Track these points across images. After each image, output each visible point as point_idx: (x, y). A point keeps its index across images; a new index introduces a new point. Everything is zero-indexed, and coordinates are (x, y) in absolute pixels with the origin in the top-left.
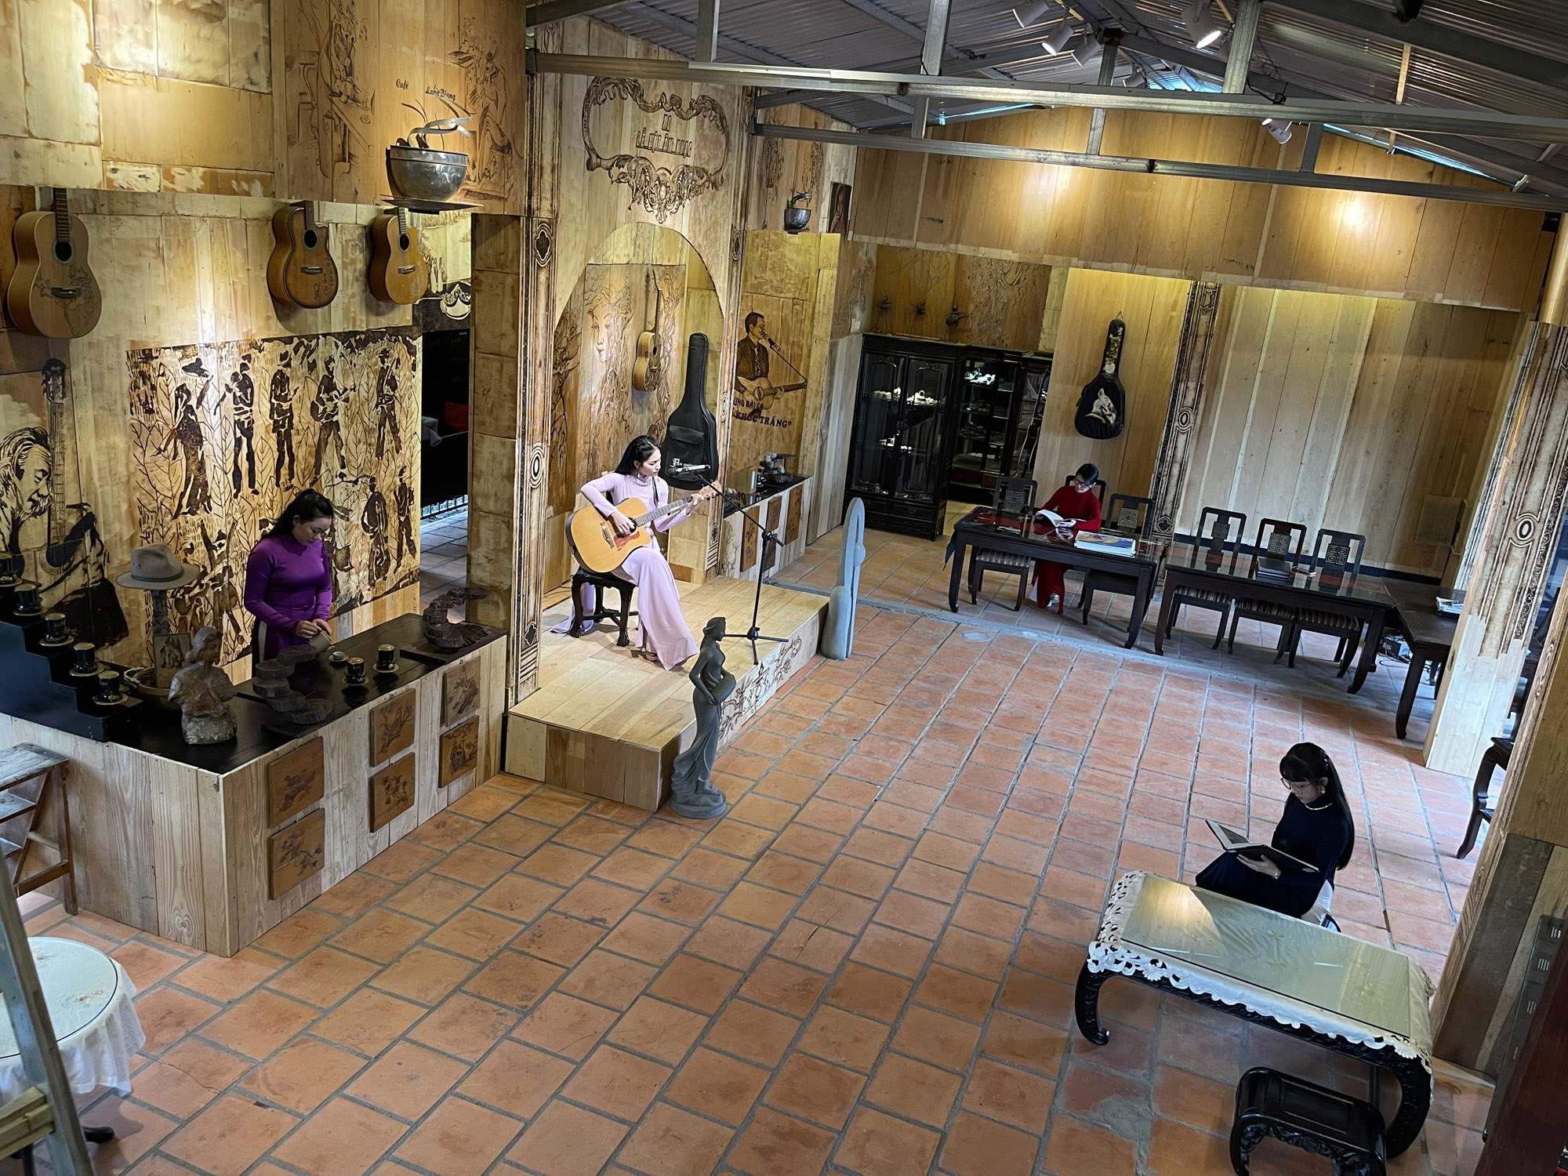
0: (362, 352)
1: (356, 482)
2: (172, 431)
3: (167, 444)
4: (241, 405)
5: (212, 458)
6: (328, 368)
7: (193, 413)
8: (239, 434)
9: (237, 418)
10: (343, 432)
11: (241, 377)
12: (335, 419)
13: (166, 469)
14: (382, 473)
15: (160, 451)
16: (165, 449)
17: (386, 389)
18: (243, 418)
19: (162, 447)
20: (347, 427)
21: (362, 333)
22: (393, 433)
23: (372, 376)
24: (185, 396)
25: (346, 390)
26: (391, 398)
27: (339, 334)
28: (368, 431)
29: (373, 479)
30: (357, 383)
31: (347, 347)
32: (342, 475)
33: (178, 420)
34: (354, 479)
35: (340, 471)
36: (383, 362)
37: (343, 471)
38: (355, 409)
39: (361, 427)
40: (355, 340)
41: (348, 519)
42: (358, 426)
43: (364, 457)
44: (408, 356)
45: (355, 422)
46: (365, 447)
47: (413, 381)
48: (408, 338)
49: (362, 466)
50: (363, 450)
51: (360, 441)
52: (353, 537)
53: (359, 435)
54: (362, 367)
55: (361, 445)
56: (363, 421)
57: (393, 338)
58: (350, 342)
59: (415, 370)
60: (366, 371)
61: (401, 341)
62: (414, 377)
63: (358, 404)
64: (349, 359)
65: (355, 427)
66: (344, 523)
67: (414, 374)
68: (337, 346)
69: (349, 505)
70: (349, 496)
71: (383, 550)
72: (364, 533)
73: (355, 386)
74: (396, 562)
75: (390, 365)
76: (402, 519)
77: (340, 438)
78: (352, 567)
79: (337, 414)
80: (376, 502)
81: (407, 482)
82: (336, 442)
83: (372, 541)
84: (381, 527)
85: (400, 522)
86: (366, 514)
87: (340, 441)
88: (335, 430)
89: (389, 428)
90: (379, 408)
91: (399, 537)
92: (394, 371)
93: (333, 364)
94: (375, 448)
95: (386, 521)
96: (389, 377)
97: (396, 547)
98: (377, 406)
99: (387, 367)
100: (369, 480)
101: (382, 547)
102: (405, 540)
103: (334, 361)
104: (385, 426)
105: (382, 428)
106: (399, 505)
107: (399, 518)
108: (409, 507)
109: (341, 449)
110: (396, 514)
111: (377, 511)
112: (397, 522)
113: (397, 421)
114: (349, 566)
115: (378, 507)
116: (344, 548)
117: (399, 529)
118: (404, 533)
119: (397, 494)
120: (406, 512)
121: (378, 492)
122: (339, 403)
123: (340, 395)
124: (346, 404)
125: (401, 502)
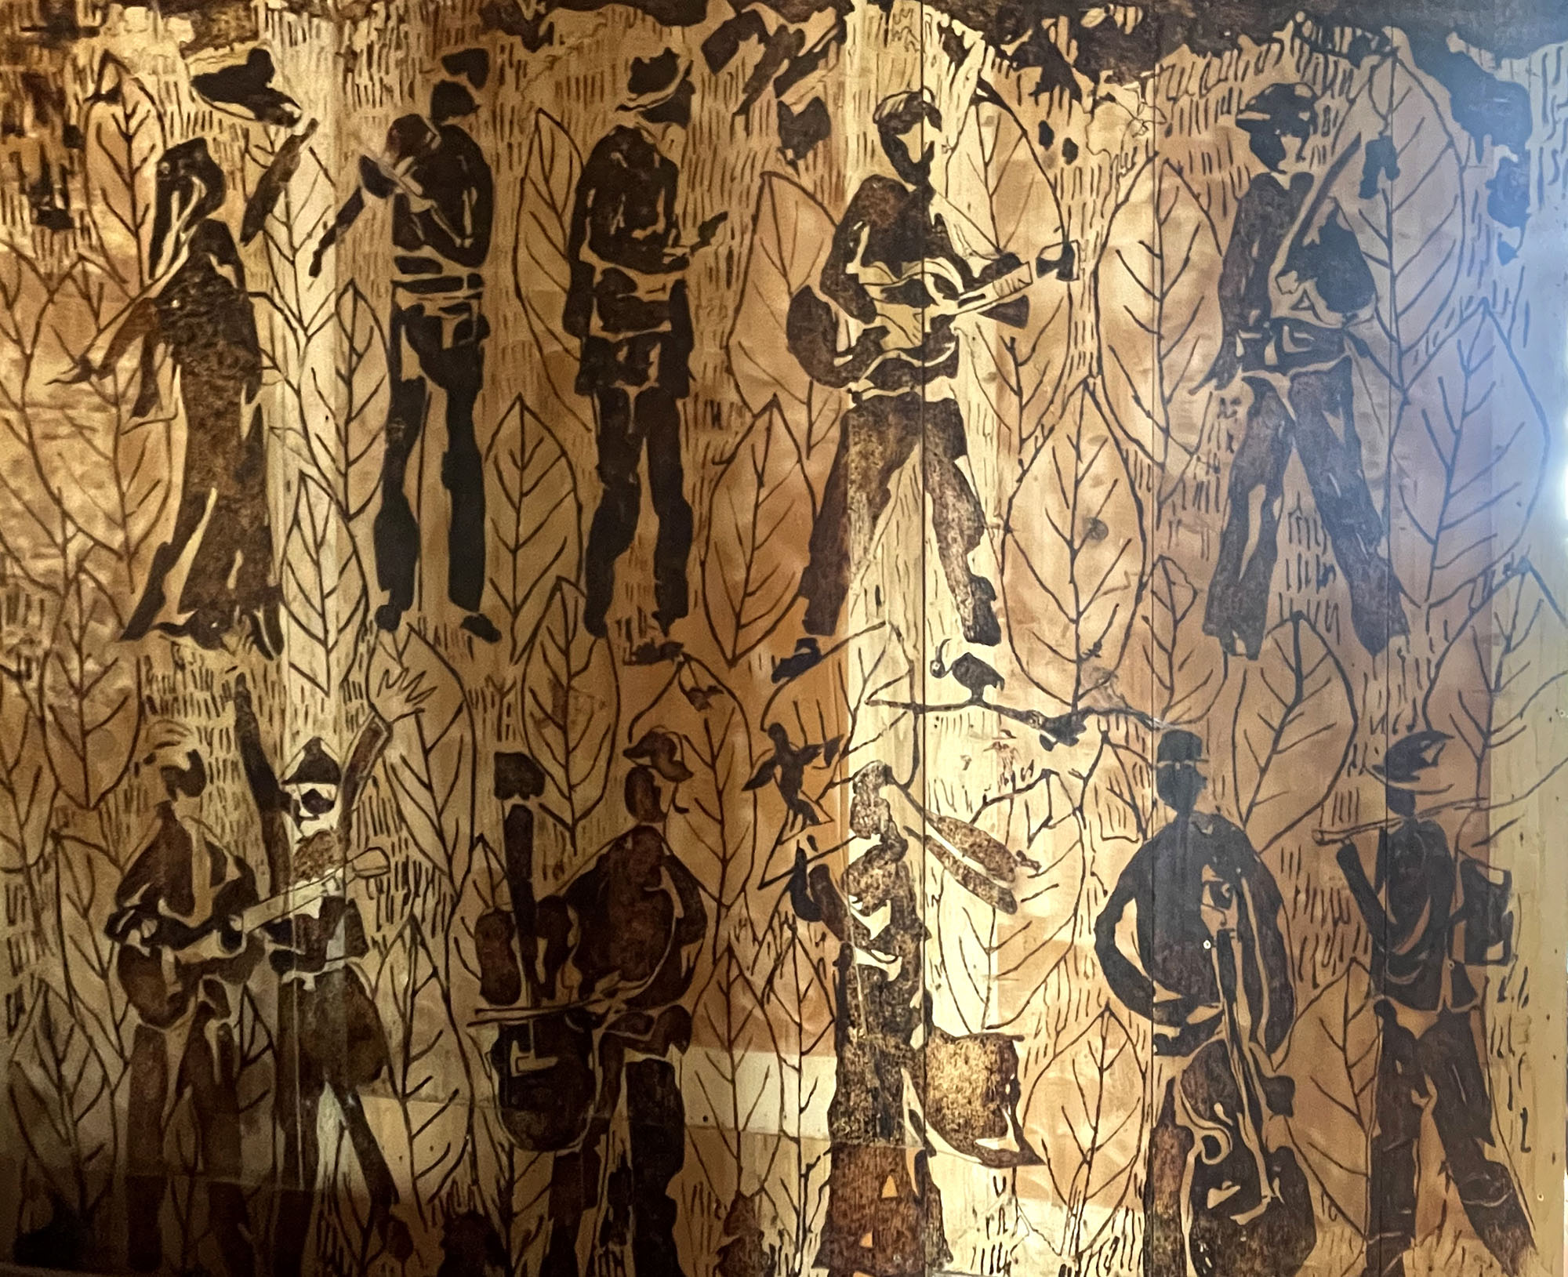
0: (1126, 95)
1: (1064, 730)
2: (139, 308)
3: (116, 350)
4: (427, 252)
5: (294, 439)
6: (894, 148)
7: (228, 254)
8: (411, 367)
9: (406, 300)
10: (982, 464)
11: (434, 140)
12: (936, 390)
13: (104, 442)
14: (1252, 728)
15: (85, 370)
16: (107, 368)
17: (1286, 295)
18: (433, 304)
19: (97, 357)
20: (1012, 442)
22: (1339, 531)
23: (1187, 214)
24: (199, 187)
25: (1006, 262)
26: (1323, 345)
28: (1149, 487)
29: (1182, 746)
30: (1086, 241)
31: (1021, 60)
32: (974, 674)
33: (165, 273)
34: (1052, 709)
35: (959, 646)
36: (1272, 155)
38: (1068, 368)
39: (1104, 463)
40: (1077, 31)
41: (1008, 903)
42: (1088, 450)
43: (1122, 617)
44: (1463, 138)
45: (1068, 426)
46: (1131, 565)
47: (1505, 274)
48: (1455, 44)
49: (1109, 652)
50: (1116, 579)
51: (1096, 530)
52: (1037, 1001)
53: (1092, 497)
54: (1119, 164)
55: (1106, 553)
56: (1119, 439)
57: (1344, 38)
58: (1041, 34)
59: (1518, 219)
60: (1144, 188)
61: (1405, 54)
62: (1507, 254)
63: (1090, 346)
64: (1030, 114)
65: (1067, 453)
66: (982, 911)
67: (1511, 236)
68: (957, 51)
69: (1020, 832)
70: (1015, 786)
71: (1251, 1142)
72: (1123, 1011)
73: (1068, 250)
74: (1359, 1244)
75: (1318, 171)
76: (1412, 1020)
77: (963, 486)
78: (1029, 1157)
79: (950, 368)
80: (1208, 874)
81: (1451, 823)
82: (940, 504)
83: (1171, 1067)
84: (1244, 1019)
85: (1394, 1035)
86: (1131, 909)
87: (965, 508)
88: (937, 442)
89: (1309, 501)
90: (1237, 386)
91: (1384, 1117)
92: (1351, 206)
93: (931, 134)
94: (1204, 585)
95: (1284, 996)
96: (1312, 236)
97: (1361, 1159)
98: (1219, 373)
99: (1303, 180)
100: (1153, 741)
101: (1246, 1124)
102: (1432, 1149)
103: (936, 120)
104: (1275, 489)
105: (1259, 493)
106: (1383, 934)
107: (1384, 1011)
108: (1471, 970)
109: (972, 543)
110: (1364, 981)
111: (1212, 920)
112: (1366, 1029)
113: (1371, 474)
114: (1010, 1142)
115: (1221, 902)
116: (982, 1039)
117: (1385, 1069)
118: (1429, 1105)
119: (1370, 870)
120: (1446, 991)
121: (1217, 818)
122: (967, 321)
123: (970, 282)
124: (1009, 331)
125: (1406, 927)
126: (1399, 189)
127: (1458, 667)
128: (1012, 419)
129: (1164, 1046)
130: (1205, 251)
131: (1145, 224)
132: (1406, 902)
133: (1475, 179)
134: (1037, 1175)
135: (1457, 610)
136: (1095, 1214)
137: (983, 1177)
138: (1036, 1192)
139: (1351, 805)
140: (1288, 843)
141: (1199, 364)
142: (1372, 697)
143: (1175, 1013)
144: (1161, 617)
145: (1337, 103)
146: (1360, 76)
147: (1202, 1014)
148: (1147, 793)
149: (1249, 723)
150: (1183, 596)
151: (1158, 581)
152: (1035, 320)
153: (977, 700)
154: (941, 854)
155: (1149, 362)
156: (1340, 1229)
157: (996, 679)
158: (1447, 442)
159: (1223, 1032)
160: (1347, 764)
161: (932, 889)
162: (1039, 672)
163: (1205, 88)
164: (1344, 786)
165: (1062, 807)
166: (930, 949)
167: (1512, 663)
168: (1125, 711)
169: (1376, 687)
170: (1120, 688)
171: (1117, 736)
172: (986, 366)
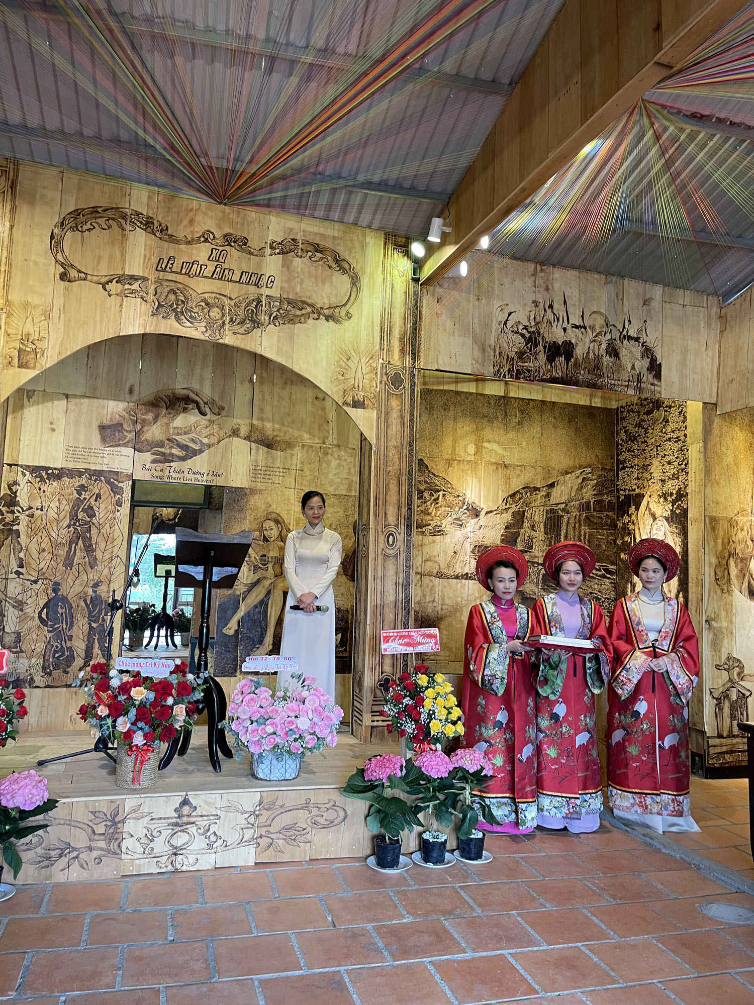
0: (55, 484)
1: (35, 582)
6: (10, 489)
10: (23, 539)
12: (15, 528)
14: (70, 581)
17: (81, 515)
20: (29, 537)
21: (56, 469)
22: (87, 551)
23: (65, 502)
25: (31, 508)
26: (87, 523)
27: (28, 466)
28: (54, 544)
29: (57, 584)
30: (46, 505)
31: (36, 477)
32: (18, 573)
34: (33, 579)
35: (16, 569)
36: (80, 494)
37: (20, 570)
38: (41, 524)
39: (47, 540)
40: (47, 473)
41: (22, 610)
42: (43, 538)
43: (48, 564)
44: (112, 494)
45: (40, 533)
46: (50, 556)
47: (118, 514)
48: (112, 480)
49: (44, 570)
50: (47, 558)
51: (44, 550)
52: (26, 626)
53: (43, 545)
54: (53, 494)
55: (46, 553)
56: (49, 536)
57: (94, 478)
58: (40, 473)
59: (121, 506)
60: (57, 498)
61: (104, 481)
62: (118, 511)
63: (45, 522)
64: (37, 486)
65: (39, 538)
66: (16, 612)
67: (119, 508)
68: (24, 475)
69: (25, 599)
70: (25, 591)
71: (64, 646)
72: (41, 625)
73: (42, 507)
74: (83, 661)
75: (88, 497)
76: (94, 625)
77: (19, 543)
78: (22, 651)
79: (18, 524)
80: (60, 604)
81: (103, 595)
82: (14, 546)
83: (50, 635)
84: (64, 626)
85: (91, 627)
86: (45, 610)
87: (19, 547)
88: (14, 536)
89: (82, 546)
90: (72, 529)
91: (88, 640)
92: (93, 503)
93: (18, 487)
94: (63, 559)
95: (72, 622)
96: (86, 507)
97: (84, 648)
98: (68, 527)
99: (85, 499)
100: (52, 583)
101: (64, 643)
102: (96, 645)
103: (19, 485)
104: (77, 544)
105: (74, 545)
106: (90, 612)
107: (90, 624)
108: (105, 617)
109: (20, 552)
110: (86, 619)
111: (60, 611)
112: (86, 627)
113: (93, 542)
114: (18, 649)
115: (62, 608)
116: (14, 633)
117: (89, 633)
118: (96, 638)
119: (89, 603)
120: (100, 620)
121: (62, 595)
122: (22, 517)
123: (23, 511)
124: (30, 519)
125: (94, 610)
126: (101, 500)
127: (106, 571)
128: (29, 532)
129: (49, 632)
130: (67, 508)
131: (57, 504)
132: (94, 606)
133: (113, 500)
134: (24, 655)
135: (106, 563)
136: (34, 660)
137: (13, 655)
138: (23, 657)
139: (86, 593)
140: (75, 599)
141: (65, 526)
142: (91, 576)
143: (52, 626)
144: (55, 564)
145: (92, 488)
146: (96, 484)
147: (57, 626)
148: (50, 592)
149: (69, 580)
150: (59, 561)
151: (55, 558)
152: (35, 517)
153: (19, 577)
154: (9, 603)
155: (56, 524)
156: (80, 659)
157: (23, 574)
158: (106, 538)
159: (60, 629)
160: (86, 586)
161: (7, 608)
162: (30, 573)
163: (69, 484)
164: (85, 590)
165: (33, 594)
166: (5, 619)
167: (115, 570)
168: (47, 579)
169: (92, 574)
170: (46, 575)
171: (45, 583)
172: (25, 524)
